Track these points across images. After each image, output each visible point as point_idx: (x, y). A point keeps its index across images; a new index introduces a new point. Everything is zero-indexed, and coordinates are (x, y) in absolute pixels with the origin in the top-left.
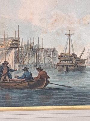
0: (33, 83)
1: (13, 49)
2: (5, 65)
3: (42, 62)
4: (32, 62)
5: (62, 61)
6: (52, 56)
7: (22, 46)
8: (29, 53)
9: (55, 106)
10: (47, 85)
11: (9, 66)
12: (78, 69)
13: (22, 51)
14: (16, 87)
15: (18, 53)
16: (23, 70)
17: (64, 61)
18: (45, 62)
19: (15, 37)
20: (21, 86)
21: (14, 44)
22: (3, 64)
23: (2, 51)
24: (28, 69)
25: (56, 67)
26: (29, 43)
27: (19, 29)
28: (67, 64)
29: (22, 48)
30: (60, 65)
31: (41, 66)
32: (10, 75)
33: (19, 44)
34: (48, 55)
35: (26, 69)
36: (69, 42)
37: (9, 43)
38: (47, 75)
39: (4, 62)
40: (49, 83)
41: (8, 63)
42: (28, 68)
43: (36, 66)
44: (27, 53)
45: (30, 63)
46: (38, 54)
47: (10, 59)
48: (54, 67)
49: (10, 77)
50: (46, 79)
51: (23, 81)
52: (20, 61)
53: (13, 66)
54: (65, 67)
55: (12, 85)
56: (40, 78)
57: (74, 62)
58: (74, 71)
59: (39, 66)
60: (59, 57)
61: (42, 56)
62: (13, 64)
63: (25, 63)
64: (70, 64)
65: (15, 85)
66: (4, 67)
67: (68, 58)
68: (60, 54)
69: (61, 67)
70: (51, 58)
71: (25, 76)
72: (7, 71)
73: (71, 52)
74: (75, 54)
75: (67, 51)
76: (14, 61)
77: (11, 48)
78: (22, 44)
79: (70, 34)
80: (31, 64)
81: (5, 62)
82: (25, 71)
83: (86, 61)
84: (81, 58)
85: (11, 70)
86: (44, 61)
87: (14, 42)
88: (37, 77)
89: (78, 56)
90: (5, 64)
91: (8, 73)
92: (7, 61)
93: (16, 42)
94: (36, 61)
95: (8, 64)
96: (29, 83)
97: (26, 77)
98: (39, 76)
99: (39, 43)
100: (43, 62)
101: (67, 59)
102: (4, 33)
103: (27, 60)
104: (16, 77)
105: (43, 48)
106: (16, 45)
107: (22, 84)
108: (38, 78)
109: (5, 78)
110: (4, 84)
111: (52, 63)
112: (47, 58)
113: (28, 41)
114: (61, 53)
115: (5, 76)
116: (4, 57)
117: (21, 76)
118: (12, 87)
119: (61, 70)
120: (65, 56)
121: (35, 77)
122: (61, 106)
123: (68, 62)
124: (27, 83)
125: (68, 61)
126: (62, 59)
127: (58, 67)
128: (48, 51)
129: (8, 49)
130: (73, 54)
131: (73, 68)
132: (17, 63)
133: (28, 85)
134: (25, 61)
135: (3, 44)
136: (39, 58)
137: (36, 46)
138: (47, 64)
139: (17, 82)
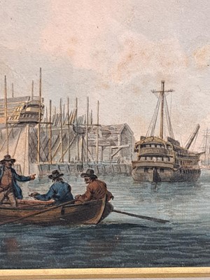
0: (73, 210)
1: (28, 126)
2: (8, 166)
3: (95, 159)
4: (73, 157)
5: (144, 158)
6: (121, 145)
7: (49, 117)
8: (65, 136)
9: (126, 269)
10: (107, 215)
11: (15, 169)
12: (182, 177)
13: (49, 130)
14: (33, 219)
15: (38, 135)
16: (50, 177)
17: (149, 156)
18: (104, 159)
19: (33, 97)
20: (44, 217)
21: (29, 113)
22: (2, 162)
24: (62, 175)
25: (128, 172)
26: (66, 112)
27: (41, 76)
28: (156, 165)
29: (47, 123)
30: (139, 168)
31: (93, 169)
33: (41, 114)
34: (111, 141)
35: (56, 176)
36: (162, 111)
37: (16, 112)
39: (5, 157)
40: (113, 211)
41: (14, 160)
42: (63, 172)
43: (81, 167)
44: (60, 137)
45: (66, 160)
46: (85, 138)
47: (19, 150)
48: (123, 171)
49: (18, 194)
50: (104, 200)
51: (49, 205)
52: (44, 156)
54: (151, 171)
55: (23, 214)
56: (91, 198)
57: (172, 160)
58: (172, 181)
59: (88, 168)
60: (137, 147)
61: (97, 145)
62: (27, 163)
63: (56, 161)
64: (163, 165)
65: (31, 216)
66: (4, 170)
67: (158, 150)
68: (139, 140)
69: (142, 171)
70: (117, 150)
71: (55, 192)
72: (10, 181)
73: (167, 134)
74: (176, 139)
75: (157, 134)
76: (29, 155)
77: (21, 123)
78: (49, 115)
79: (163, 92)
80: (69, 164)
81: (7, 159)
82: (54, 180)
83: (202, 157)
84: (190, 150)
85: (20, 177)
86: (100, 156)
87: (28, 109)
88: (84, 196)
89: (183, 145)
90: (7, 163)
91: (13, 185)
92: (11, 154)
93: (35, 110)
94: (80, 157)
95: (15, 163)
96: (63, 211)
97: (58, 194)
98: (87, 192)
99: (90, 111)
100: (99, 158)
101: (156, 152)
102: (6, 85)
103: (60, 154)
104: (32, 195)
105: (98, 125)
106: (33, 117)
107: (46, 214)
108: (86, 199)
109: (6, 196)
110: (2, 211)
111: (119, 161)
112: (108, 149)
113: (63, 107)
114: (142, 137)
115: (6, 192)
116: (5, 146)
117: (45, 193)
118: (22, 219)
119: (140, 180)
120: (150, 145)
121: (78, 196)
122: (139, 269)
123: (159, 158)
124: (59, 210)
125: (157, 156)
126: (144, 151)
127: (134, 171)
128: (112, 131)
129: (13, 127)
130: (170, 140)
131: (169, 173)
132: (36, 159)
133: (60, 216)
134: (56, 157)
135: (3, 114)
136: (90, 148)
137: (81, 119)
138: (107, 164)
139: (36, 209)
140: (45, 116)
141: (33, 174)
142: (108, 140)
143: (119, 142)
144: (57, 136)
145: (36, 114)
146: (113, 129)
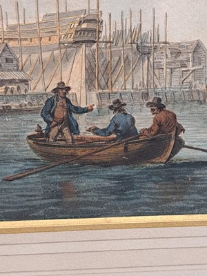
0: (138, 146)
1: (84, 46)
2: (61, 94)
3: (163, 85)
4: (137, 83)
6: (193, 66)
7: (108, 35)
8: (127, 57)
9: (200, 215)
11: (70, 98)
13: (108, 50)
14: (90, 158)
15: (96, 57)
16: (111, 107)
18: (173, 84)
19: (89, 10)
20: (104, 155)
21: (85, 30)
22: (55, 90)
23: (51, 53)
24: (125, 104)
25: (202, 99)
26: (128, 27)
29: (107, 42)
31: (161, 97)
32: (73, 122)
33: (99, 31)
34: (182, 61)
35: (118, 107)
37: (70, 29)
38: (176, 122)
39: (58, 84)
40: (184, 146)
41: (69, 88)
42: (125, 102)
43: (146, 95)
44: (122, 59)
45: (129, 86)
46: (151, 59)
47: (74, 76)
48: (196, 98)
49: (74, 129)
50: (173, 133)
51: (109, 141)
52: (103, 83)
53: (84, 99)
55: (80, 152)
56: (159, 131)
59: (154, 96)
61: (164, 67)
62: (83, 91)
63: (117, 88)
65: (89, 155)
66: (57, 101)
70: (189, 73)
71: (117, 126)
72: (65, 113)
76: (86, 82)
77: (76, 42)
78: (108, 32)
80: (132, 91)
81: (61, 87)
82: (115, 111)
85: (76, 108)
86: (168, 81)
87: (84, 26)
88: (150, 130)
90: (60, 91)
91: (68, 119)
93: (92, 26)
94: (146, 83)
96: (126, 148)
97: (120, 128)
98: (154, 125)
99: (156, 26)
100: (168, 83)
103: (121, 79)
104: (89, 130)
105: (166, 43)
106: (90, 35)
107: (106, 152)
108: (153, 133)
109: (60, 131)
110: (56, 150)
111: (191, 87)
112: (177, 73)
113: (124, 21)
115: (60, 127)
116: (58, 72)
117: (105, 127)
118: (79, 158)
121: (143, 130)
124: (121, 148)
128: (182, 50)
129: (67, 47)
132: (94, 87)
133: (123, 154)
134: (117, 83)
135: (55, 32)
136: (156, 71)
137: (146, 35)
138: (176, 90)
139: (95, 146)
140: (103, 33)
141: (91, 104)
142: (178, 61)
143: (191, 63)
144: (118, 58)
145: (93, 31)
146: (183, 46)
